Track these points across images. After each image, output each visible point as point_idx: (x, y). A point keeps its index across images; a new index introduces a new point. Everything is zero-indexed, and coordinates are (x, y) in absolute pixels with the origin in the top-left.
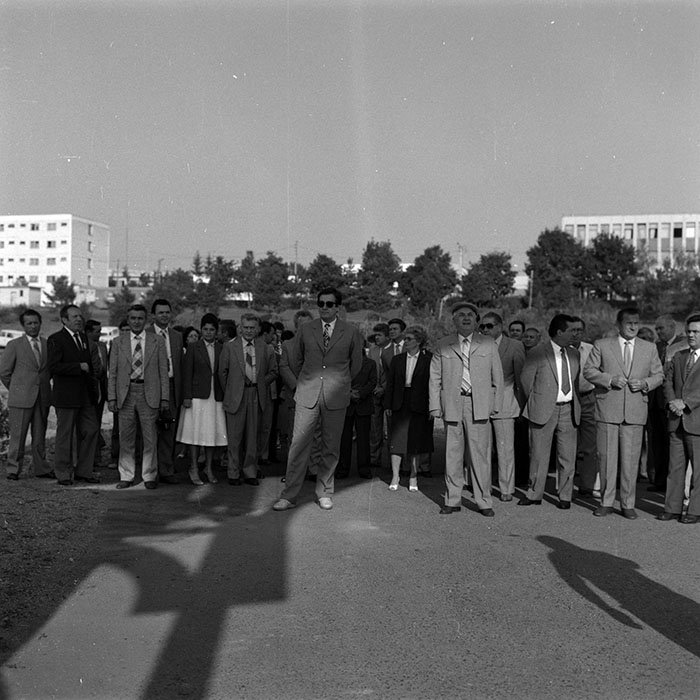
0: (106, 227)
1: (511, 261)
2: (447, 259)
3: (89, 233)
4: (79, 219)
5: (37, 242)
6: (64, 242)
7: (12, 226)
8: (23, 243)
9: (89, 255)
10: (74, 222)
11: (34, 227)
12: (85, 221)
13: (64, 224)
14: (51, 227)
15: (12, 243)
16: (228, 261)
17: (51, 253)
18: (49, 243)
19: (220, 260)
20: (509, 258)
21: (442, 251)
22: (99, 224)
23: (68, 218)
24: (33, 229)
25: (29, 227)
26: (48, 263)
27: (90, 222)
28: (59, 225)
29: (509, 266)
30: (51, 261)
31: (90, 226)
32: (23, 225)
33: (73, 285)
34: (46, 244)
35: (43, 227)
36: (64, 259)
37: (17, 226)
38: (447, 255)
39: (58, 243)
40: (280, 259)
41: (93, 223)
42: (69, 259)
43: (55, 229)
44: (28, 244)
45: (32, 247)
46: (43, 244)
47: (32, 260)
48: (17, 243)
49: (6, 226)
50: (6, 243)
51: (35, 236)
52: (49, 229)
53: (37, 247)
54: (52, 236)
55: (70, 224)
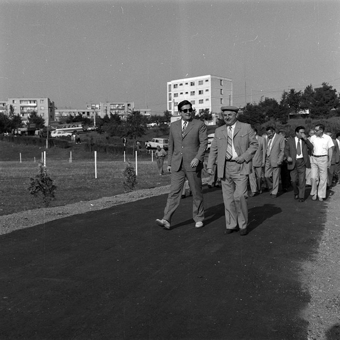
0: (231, 80)
3: (221, 85)
4: (214, 77)
5: (194, 92)
6: (207, 90)
7: (181, 85)
8: (187, 93)
9: (221, 97)
10: (212, 79)
11: (192, 84)
12: (218, 78)
13: (207, 81)
14: (201, 83)
15: (182, 93)
16: (298, 92)
17: (201, 97)
18: (200, 91)
19: (292, 91)
22: (226, 79)
23: (208, 77)
24: (192, 85)
25: (189, 84)
26: (200, 103)
28: (204, 81)
30: (201, 101)
31: (221, 80)
32: (187, 84)
33: (212, 113)
35: (196, 84)
36: (207, 100)
37: (184, 84)
39: (204, 91)
40: (331, 87)
41: (222, 79)
42: (210, 99)
44: (189, 93)
45: (191, 95)
46: (197, 93)
48: (184, 93)
49: (178, 85)
50: (179, 94)
51: (193, 88)
52: (199, 84)
53: (194, 95)
54: (201, 88)
55: (210, 80)
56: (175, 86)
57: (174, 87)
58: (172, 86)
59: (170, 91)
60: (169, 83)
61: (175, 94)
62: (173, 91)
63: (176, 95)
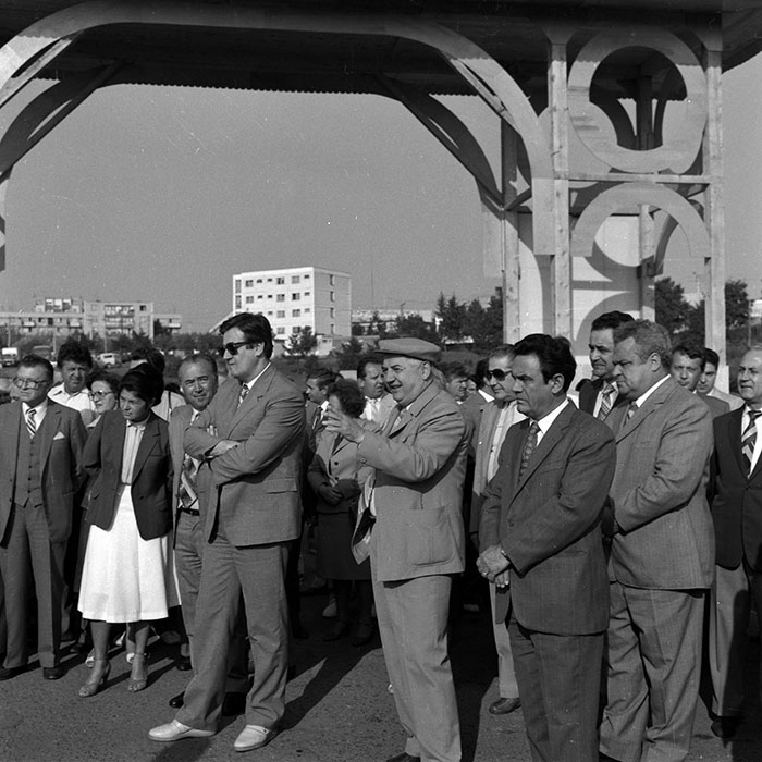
0: (347, 276)
1: (747, 290)
2: (679, 290)
3: (331, 283)
4: (319, 270)
5: (283, 295)
6: (307, 294)
7: (260, 281)
8: (270, 297)
9: (331, 305)
10: (315, 273)
11: (280, 281)
12: (327, 272)
13: (307, 277)
14: (295, 280)
15: (260, 297)
16: (460, 304)
17: (296, 305)
18: (294, 295)
19: (452, 302)
20: (744, 286)
21: (673, 283)
22: (340, 274)
23: (309, 270)
24: (279, 283)
25: (275, 281)
26: (294, 315)
27: (332, 273)
28: (302, 278)
29: (745, 295)
30: (296, 313)
31: (331, 276)
32: (270, 280)
33: (316, 335)
34: (291, 296)
35: (288, 281)
36: (307, 310)
37: (265, 281)
38: (678, 287)
39: (302, 294)
41: (334, 273)
42: (312, 310)
43: (298, 282)
44: (275, 297)
45: (278, 300)
46: (289, 297)
47: (279, 312)
48: (265, 296)
49: (255, 282)
50: (256, 298)
51: (280, 289)
52: (294, 282)
53: (283, 300)
54: (295, 289)
55: (312, 276)
56: (249, 283)
57: (247, 285)
58: (243, 285)
59: (238, 290)
60: (236, 277)
61: (248, 298)
62: (245, 292)
63: (250, 299)
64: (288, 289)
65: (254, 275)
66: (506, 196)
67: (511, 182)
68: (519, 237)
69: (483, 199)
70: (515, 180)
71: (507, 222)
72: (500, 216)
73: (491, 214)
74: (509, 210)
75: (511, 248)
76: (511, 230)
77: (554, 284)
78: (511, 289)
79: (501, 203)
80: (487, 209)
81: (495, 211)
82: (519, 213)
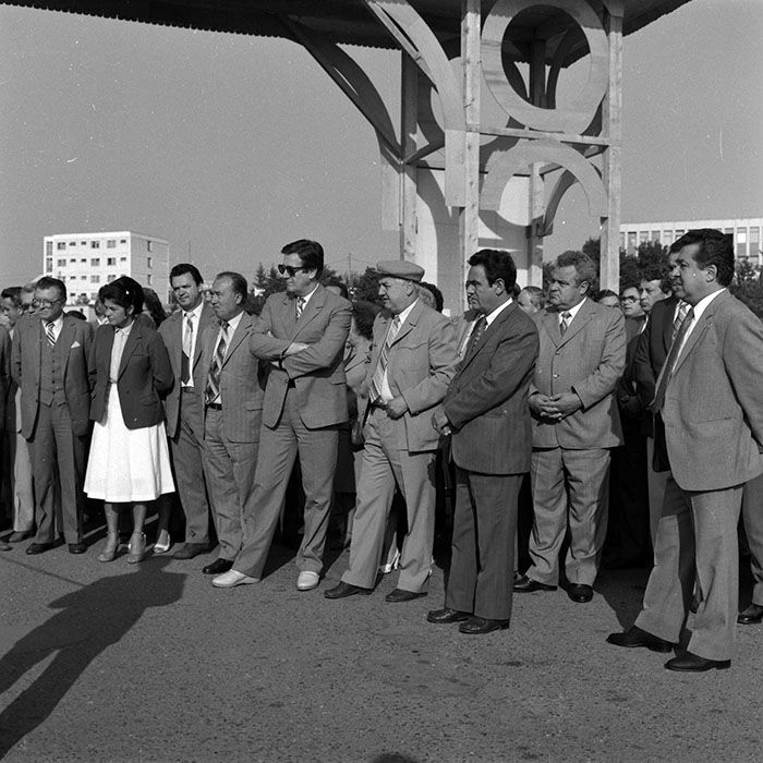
0: (165, 242)
3: (149, 249)
4: (136, 236)
5: (98, 260)
6: (123, 259)
7: (73, 244)
8: (84, 260)
9: (149, 271)
10: (133, 239)
11: (95, 245)
12: (144, 237)
13: (123, 241)
14: (111, 244)
15: (73, 260)
17: (112, 270)
18: (110, 260)
22: (158, 240)
23: (126, 235)
24: (94, 247)
25: (89, 244)
27: (150, 239)
28: (118, 242)
31: (149, 242)
32: (84, 243)
34: (106, 261)
35: (103, 245)
37: (78, 244)
39: (118, 259)
40: (334, 272)
41: (152, 239)
43: (114, 246)
44: (89, 261)
45: (93, 264)
46: (104, 262)
47: (93, 277)
48: (78, 260)
49: (67, 245)
50: (68, 261)
51: (95, 253)
52: (109, 247)
53: (98, 264)
54: (112, 253)
55: (129, 241)
56: (61, 246)
57: (59, 248)
58: (55, 245)
59: (50, 253)
60: (47, 239)
61: (60, 261)
62: (57, 255)
63: (62, 263)
64: (103, 253)
65: (67, 238)
66: (406, 149)
67: (411, 135)
68: (418, 191)
69: (383, 152)
70: (414, 132)
71: (406, 176)
72: (399, 169)
73: (390, 166)
74: (408, 164)
75: (409, 203)
76: (410, 183)
77: (463, 237)
78: (409, 243)
79: (400, 156)
80: (386, 161)
81: (393, 163)
82: (418, 167)
